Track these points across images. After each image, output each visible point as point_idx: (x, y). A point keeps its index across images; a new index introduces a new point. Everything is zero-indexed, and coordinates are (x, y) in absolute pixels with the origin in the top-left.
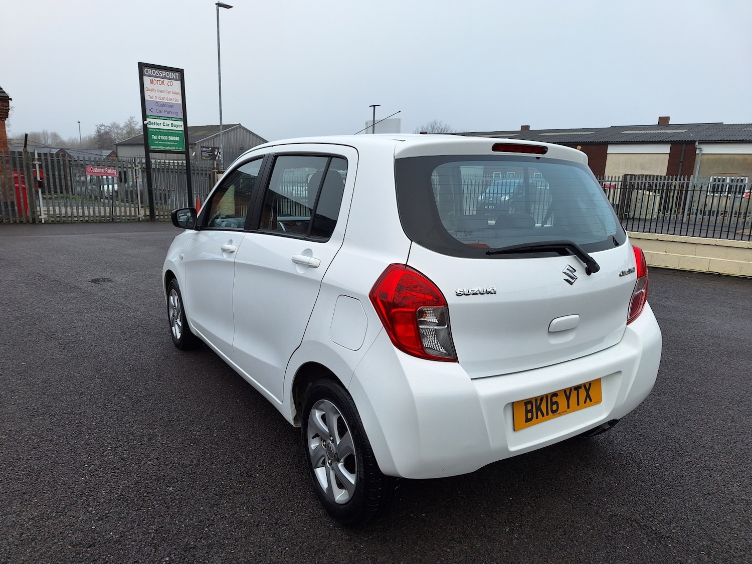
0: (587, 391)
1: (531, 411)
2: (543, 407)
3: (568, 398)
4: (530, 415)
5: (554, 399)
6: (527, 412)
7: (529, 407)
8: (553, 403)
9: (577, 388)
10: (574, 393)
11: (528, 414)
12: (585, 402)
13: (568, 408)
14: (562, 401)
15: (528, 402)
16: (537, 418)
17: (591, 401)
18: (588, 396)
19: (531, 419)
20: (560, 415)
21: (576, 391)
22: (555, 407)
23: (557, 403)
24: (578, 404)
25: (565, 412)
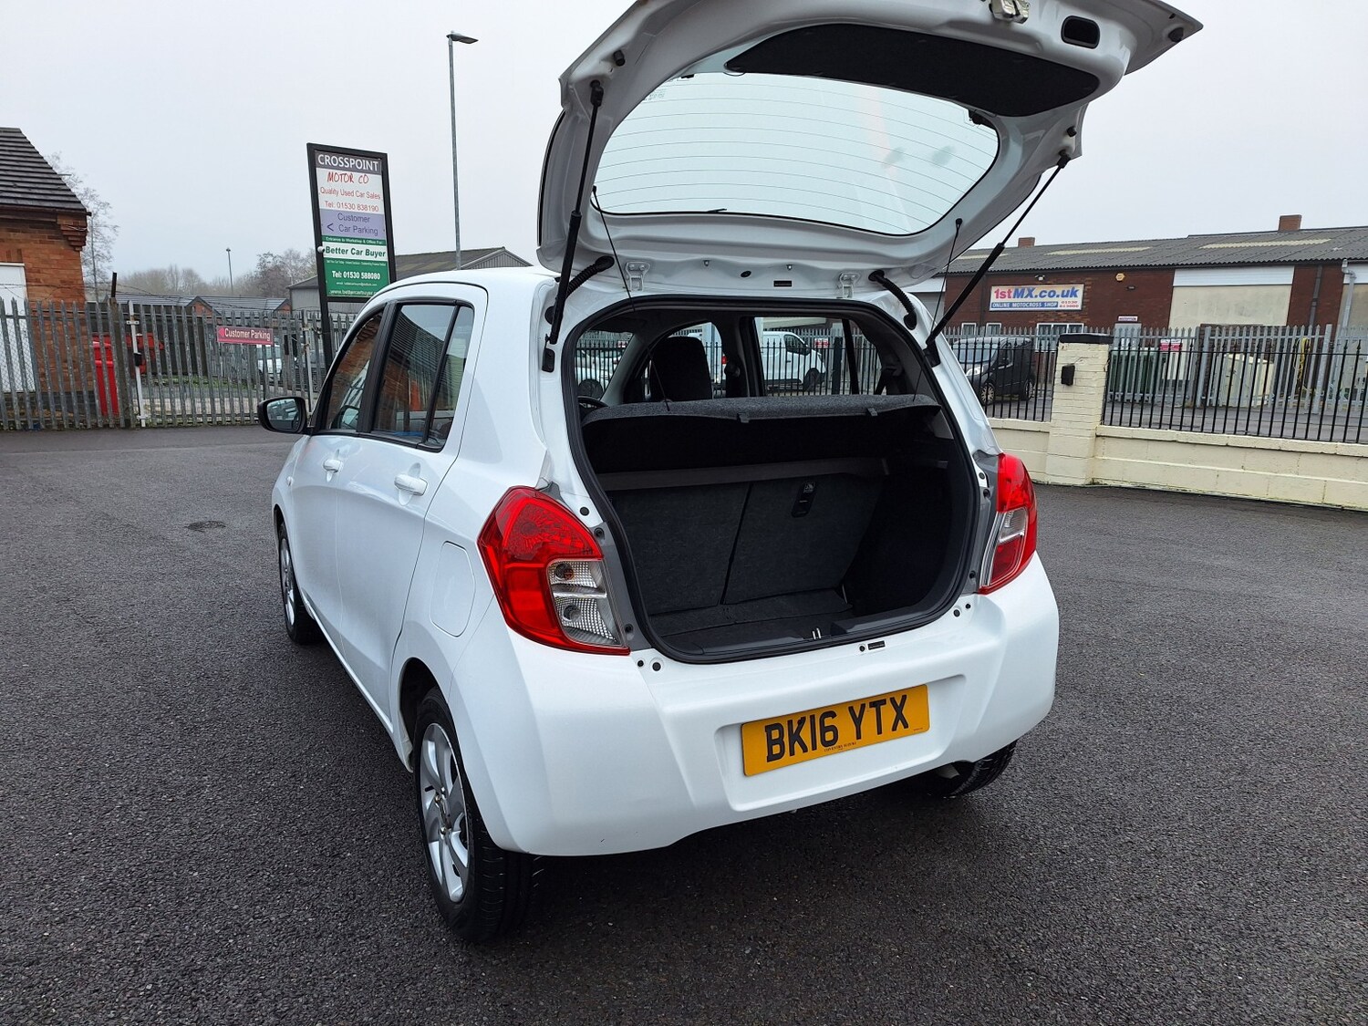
0: (898, 707)
1: (780, 741)
2: (805, 734)
3: (858, 721)
4: (776, 749)
5: (828, 722)
6: (771, 743)
7: (775, 734)
8: (824, 730)
9: (877, 703)
10: (870, 714)
11: (774, 747)
12: (894, 729)
13: (859, 737)
14: (844, 725)
15: (771, 726)
16: (792, 753)
17: (906, 726)
18: (900, 717)
19: (780, 756)
20: (841, 749)
21: (874, 709)
22: (829, 736)
23: (833, 729)
24: (880, 732)
25: (850, 746)
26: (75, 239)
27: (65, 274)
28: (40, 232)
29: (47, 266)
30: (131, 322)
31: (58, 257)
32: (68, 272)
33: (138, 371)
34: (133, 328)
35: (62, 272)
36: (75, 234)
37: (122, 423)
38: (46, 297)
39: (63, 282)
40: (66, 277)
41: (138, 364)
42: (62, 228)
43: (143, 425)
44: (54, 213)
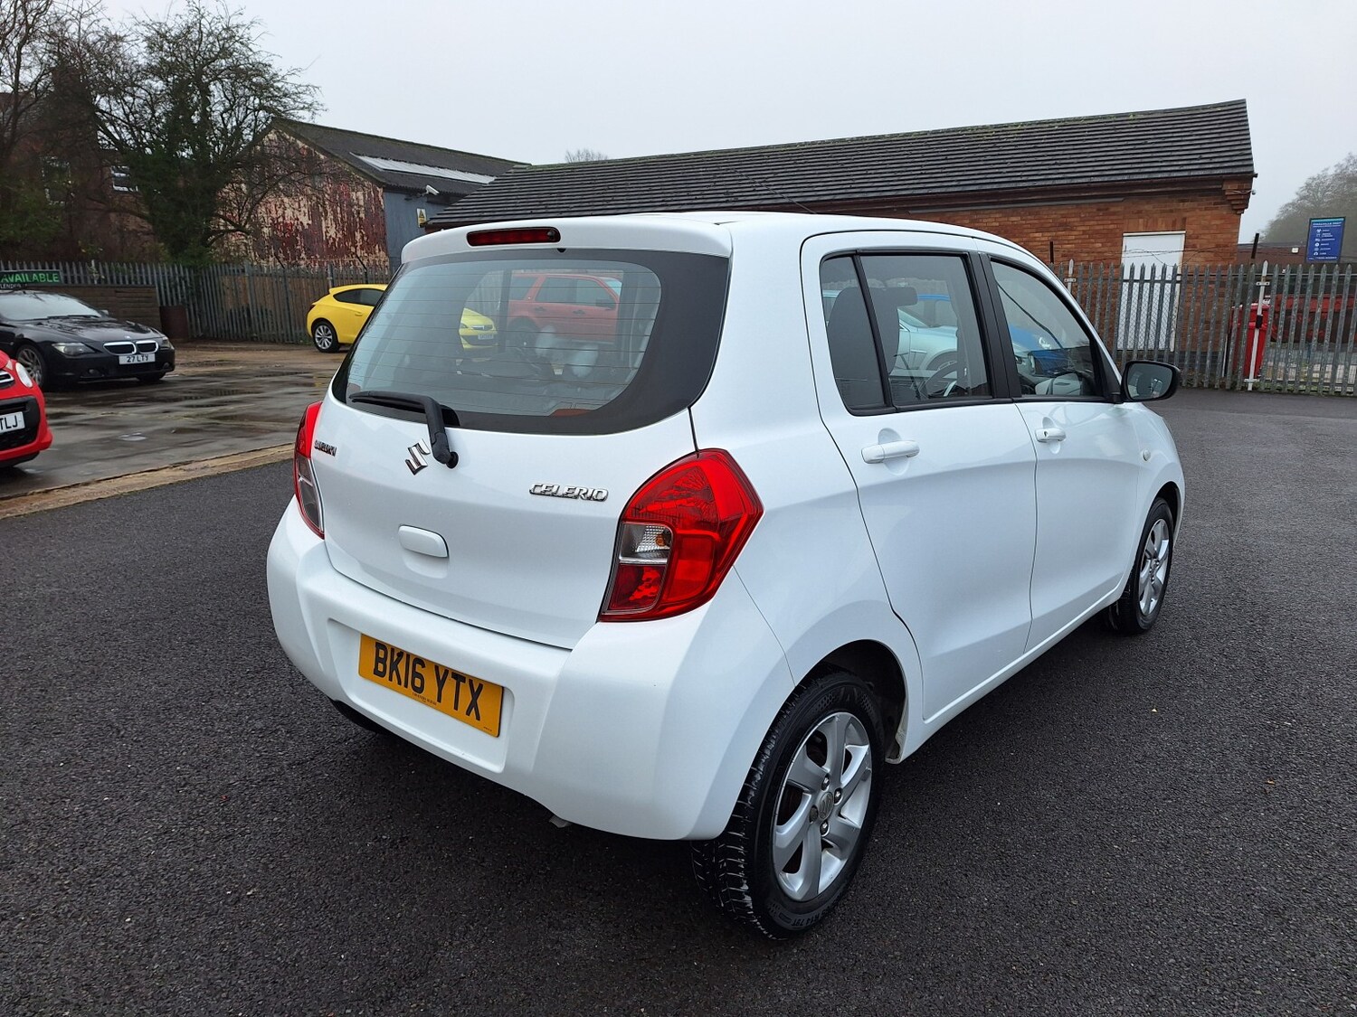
0: (475, 695)
1: (383, 661)
2: (401, 667)
3: (441, 683)
4: (381, 667)
5: (419, 668)
6: (378, 660)
8: (414, 674)
9: (459, 677)
10: (451, 683)
11: (379, 664)
12: (468, 713)
13: (440, 700)
14: (430, 680)
15: (381, 646)
16: (391, 679)
17: (478, 718)
18: (473, 705)
19: (382, 675)
20: (424, 701)
21: (455, 681)
22: (418, 682)
23: (423, 679)
24: (456, 708)
26: (1238, 203)
27: (1221, 238)
28: (1207, 200)
29: (1207, 232)
30: (1261, 284)
31: (1218, 222)
32: (1224, 236)
33: (1257, 333)
34: (1262, 289)
35: (1219, 236)
36: (1239, 197)
37: (1228, 386)
38: (1198, 261)
39: (1217, 246)
40: (1222, 240)
41: (1257, 327)
42: (1226, 194)
43: (1250, 389)
44: (1222, 179)
